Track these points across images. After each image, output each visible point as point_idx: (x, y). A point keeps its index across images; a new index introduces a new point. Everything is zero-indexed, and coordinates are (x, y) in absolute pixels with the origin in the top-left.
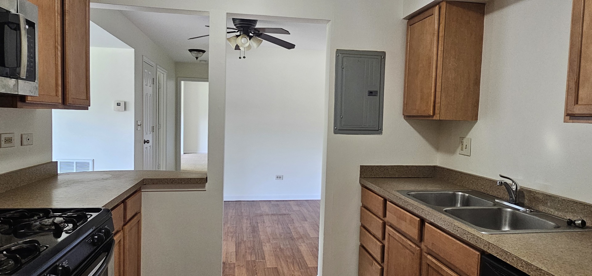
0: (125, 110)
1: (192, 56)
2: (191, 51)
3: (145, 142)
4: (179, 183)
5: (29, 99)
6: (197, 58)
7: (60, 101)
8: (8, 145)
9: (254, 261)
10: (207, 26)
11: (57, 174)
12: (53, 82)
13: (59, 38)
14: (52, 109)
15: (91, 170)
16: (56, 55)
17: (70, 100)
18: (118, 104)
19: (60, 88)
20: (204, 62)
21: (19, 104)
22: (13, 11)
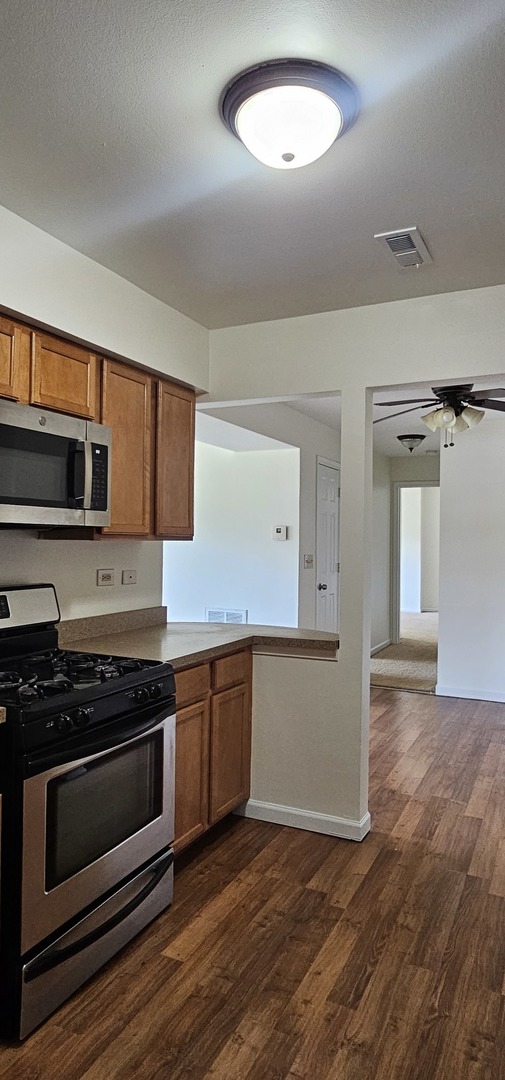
0: (287, 538)
1: (404, 446)
2: (401, 438)
3: (321, 587)
4: (298, 646)
5: (105, 530)
6: (411, 449)
7: (147, 531)
8: (105, 583)
9: (446, 801)
10: (381, 404)
11: (165, 623)
12: (140, 508)
13: (148, 457)
14: (164, 542)
15: (244, 623)
16: (144, 476)
17: (160, 530)
18: (278, 531)
19: (148, 516)
20: (434, 454)
21: (96, 536)
22: (81, 439)
